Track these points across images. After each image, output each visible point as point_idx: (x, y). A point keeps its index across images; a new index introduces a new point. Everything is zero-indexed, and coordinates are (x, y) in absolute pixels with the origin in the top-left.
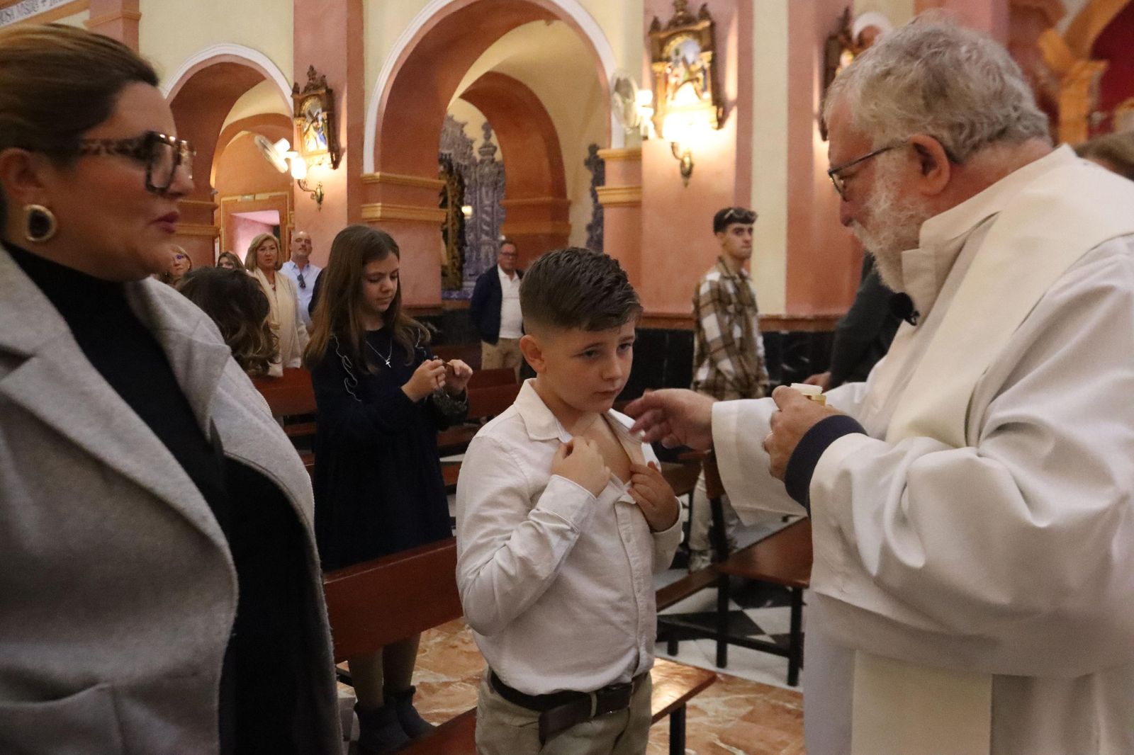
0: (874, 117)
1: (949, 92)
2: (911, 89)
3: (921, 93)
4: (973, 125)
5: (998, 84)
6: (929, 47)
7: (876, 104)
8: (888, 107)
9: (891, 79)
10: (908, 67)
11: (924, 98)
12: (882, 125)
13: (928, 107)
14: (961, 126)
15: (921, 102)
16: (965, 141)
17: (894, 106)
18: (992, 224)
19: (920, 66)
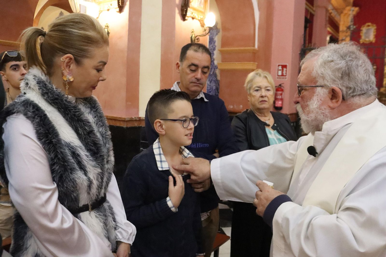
0: (322, 74)
1: (351, 75)
2: (339, 69)
3: (341, 72)
4: (355, 89)
5: (368, 78)
6: (349, 57)
7: (324, 70)
8: (328, 73)
9: (332, 64)
10: (340, 62)
11: (342, 74)
12: (324, 78)
13: (342, 78)
14: (350, 88)
15: (340, 75)
16: (350, 93)
17: (330, 73)
18: (349, 127)
19: (345, 62)
